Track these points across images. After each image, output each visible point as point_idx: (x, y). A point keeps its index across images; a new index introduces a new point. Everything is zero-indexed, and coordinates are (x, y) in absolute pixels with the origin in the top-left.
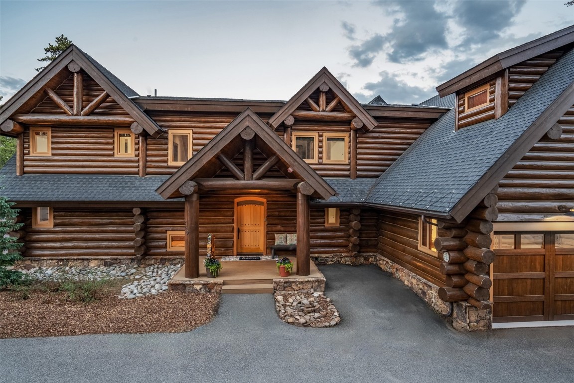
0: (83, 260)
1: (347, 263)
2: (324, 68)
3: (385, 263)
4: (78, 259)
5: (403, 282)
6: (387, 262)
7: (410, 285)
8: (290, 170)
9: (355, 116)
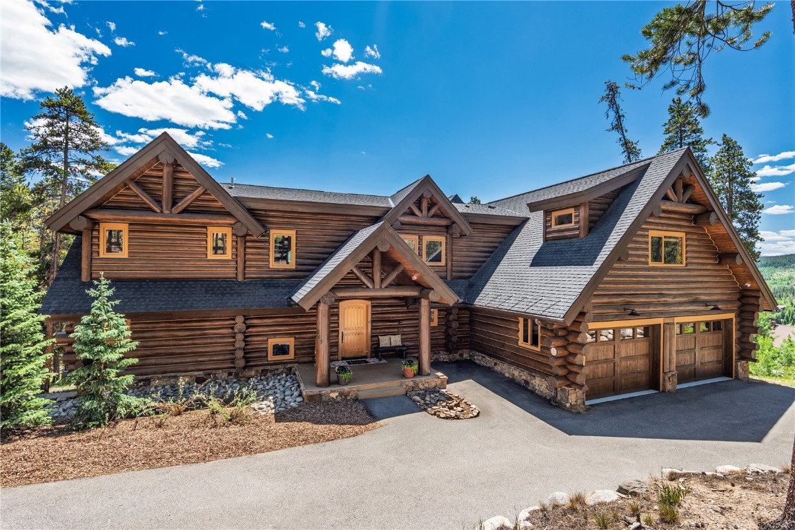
0: (170, 377)
1: (445, 360)
2: (428, 175)
3: (480, 358)
4: (164, 377)
5: (504, 375)
6: (483, 357)
7: (511, 377)
8: (415, 278)
9: (454, 223)
